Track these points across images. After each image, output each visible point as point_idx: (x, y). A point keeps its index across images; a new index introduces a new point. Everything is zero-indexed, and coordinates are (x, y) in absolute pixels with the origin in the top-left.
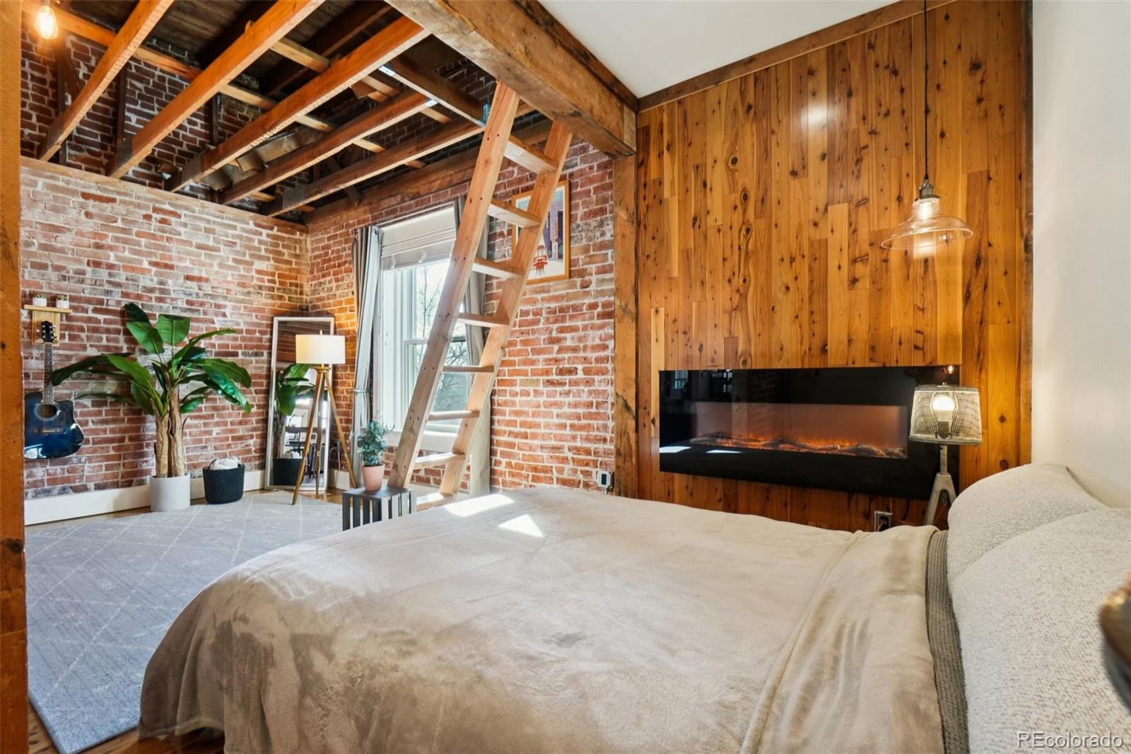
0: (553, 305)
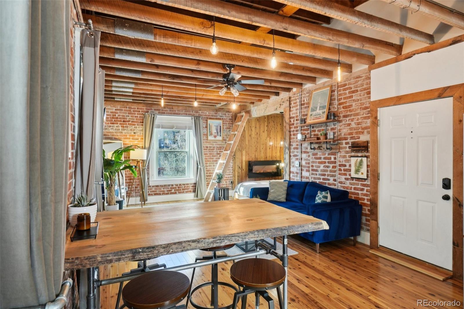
0: (218, 146)
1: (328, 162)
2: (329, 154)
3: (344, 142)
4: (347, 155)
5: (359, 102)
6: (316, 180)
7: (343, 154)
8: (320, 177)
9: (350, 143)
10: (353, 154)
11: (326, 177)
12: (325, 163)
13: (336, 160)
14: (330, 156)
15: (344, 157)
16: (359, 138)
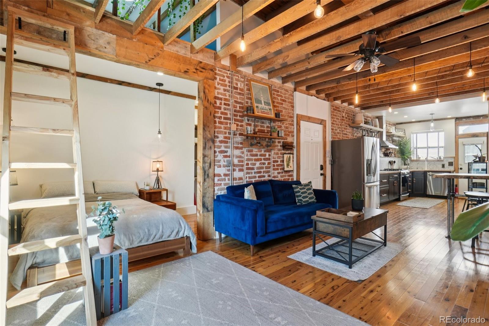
1: (264, 159)
2: (265, 151)
3: (277, 140)
4: (279, 152)
5: (287, 110)
6: (251, 180)
7: (276, 151)
8: (256, 175)
9: (282, 142)
10: (283, 151)
11: (262, 174)
12: (261, 160)
13: (270, 157)
14: (265, 153)
15: (277, 154)
16: (287, 139)
